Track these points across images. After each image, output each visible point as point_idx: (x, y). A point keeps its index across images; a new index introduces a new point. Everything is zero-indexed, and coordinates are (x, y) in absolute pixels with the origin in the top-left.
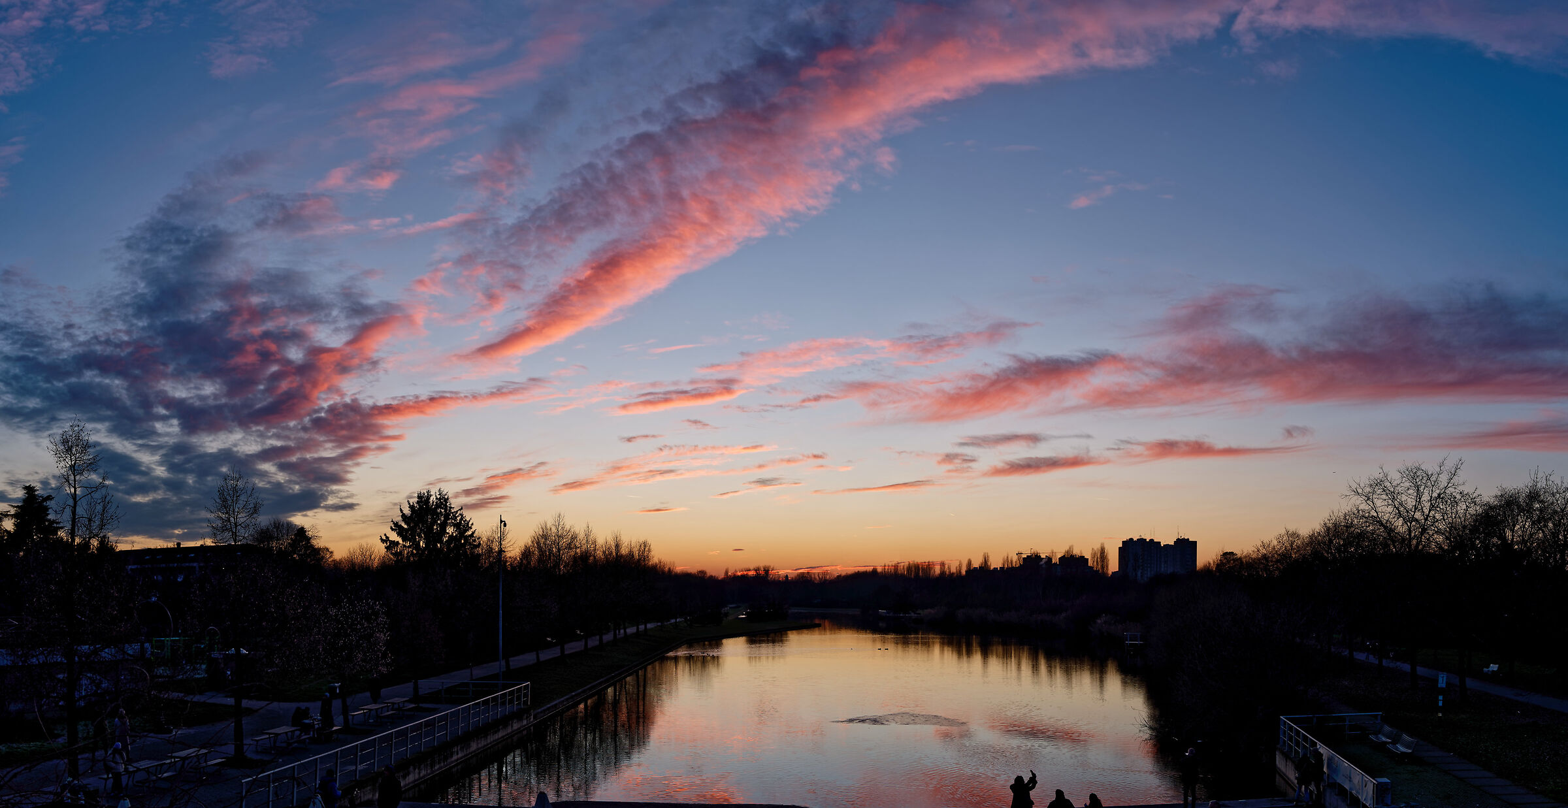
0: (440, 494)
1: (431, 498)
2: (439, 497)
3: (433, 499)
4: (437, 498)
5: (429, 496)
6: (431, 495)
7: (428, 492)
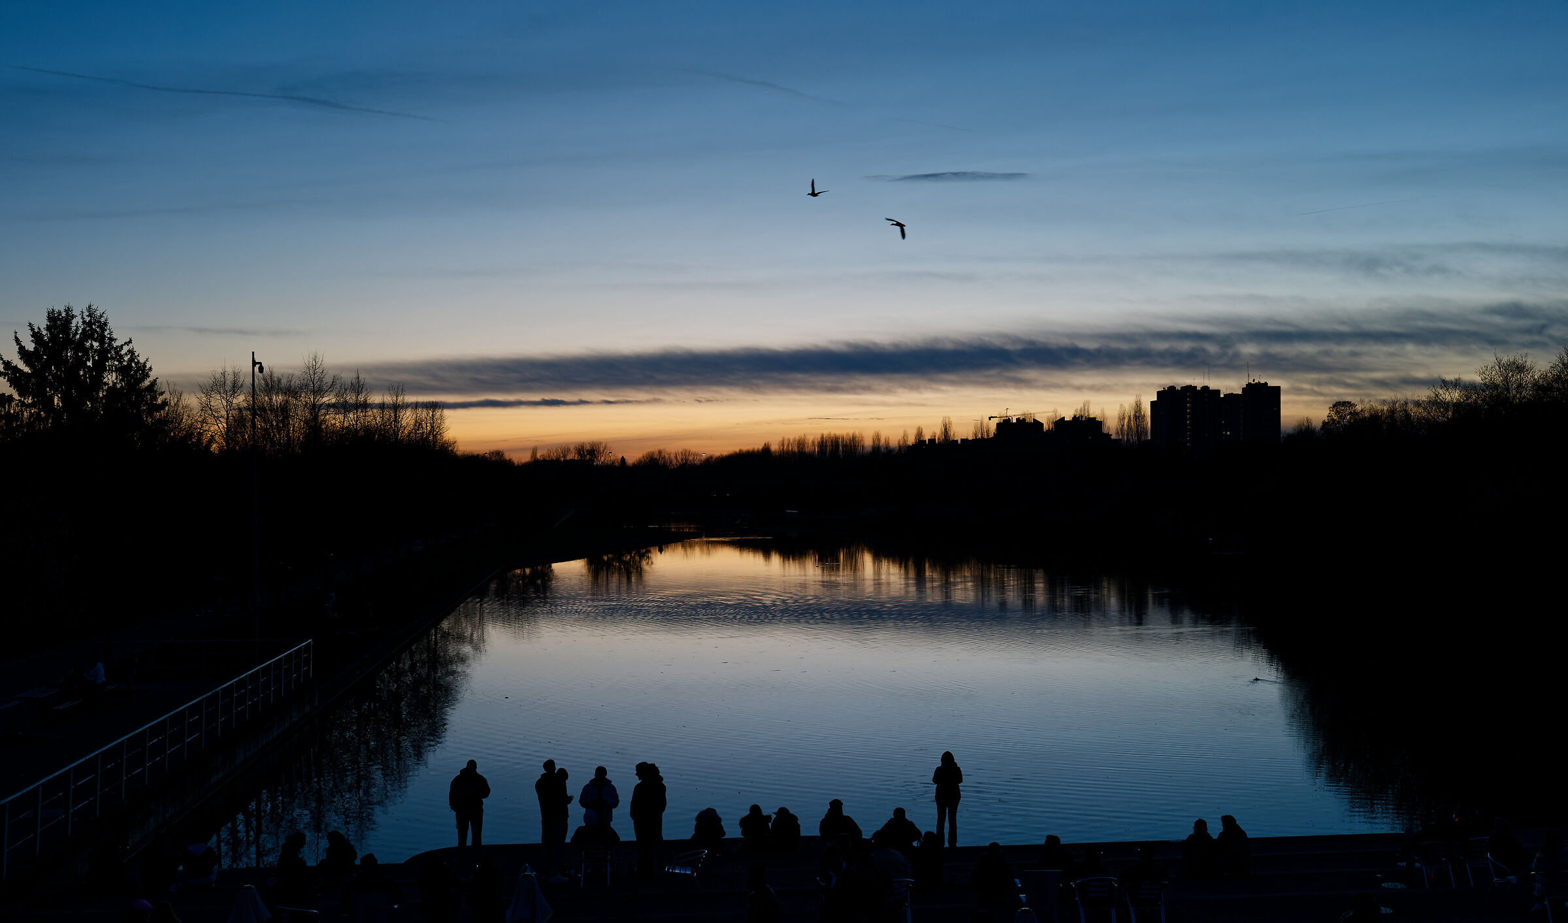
0: (90, 315)
1: (74, 322)
2: (87, 319)
3: (77, 322)
4: (84, 322)
5: (70, 317)
6: (73, 317)
7: (68, 310)
